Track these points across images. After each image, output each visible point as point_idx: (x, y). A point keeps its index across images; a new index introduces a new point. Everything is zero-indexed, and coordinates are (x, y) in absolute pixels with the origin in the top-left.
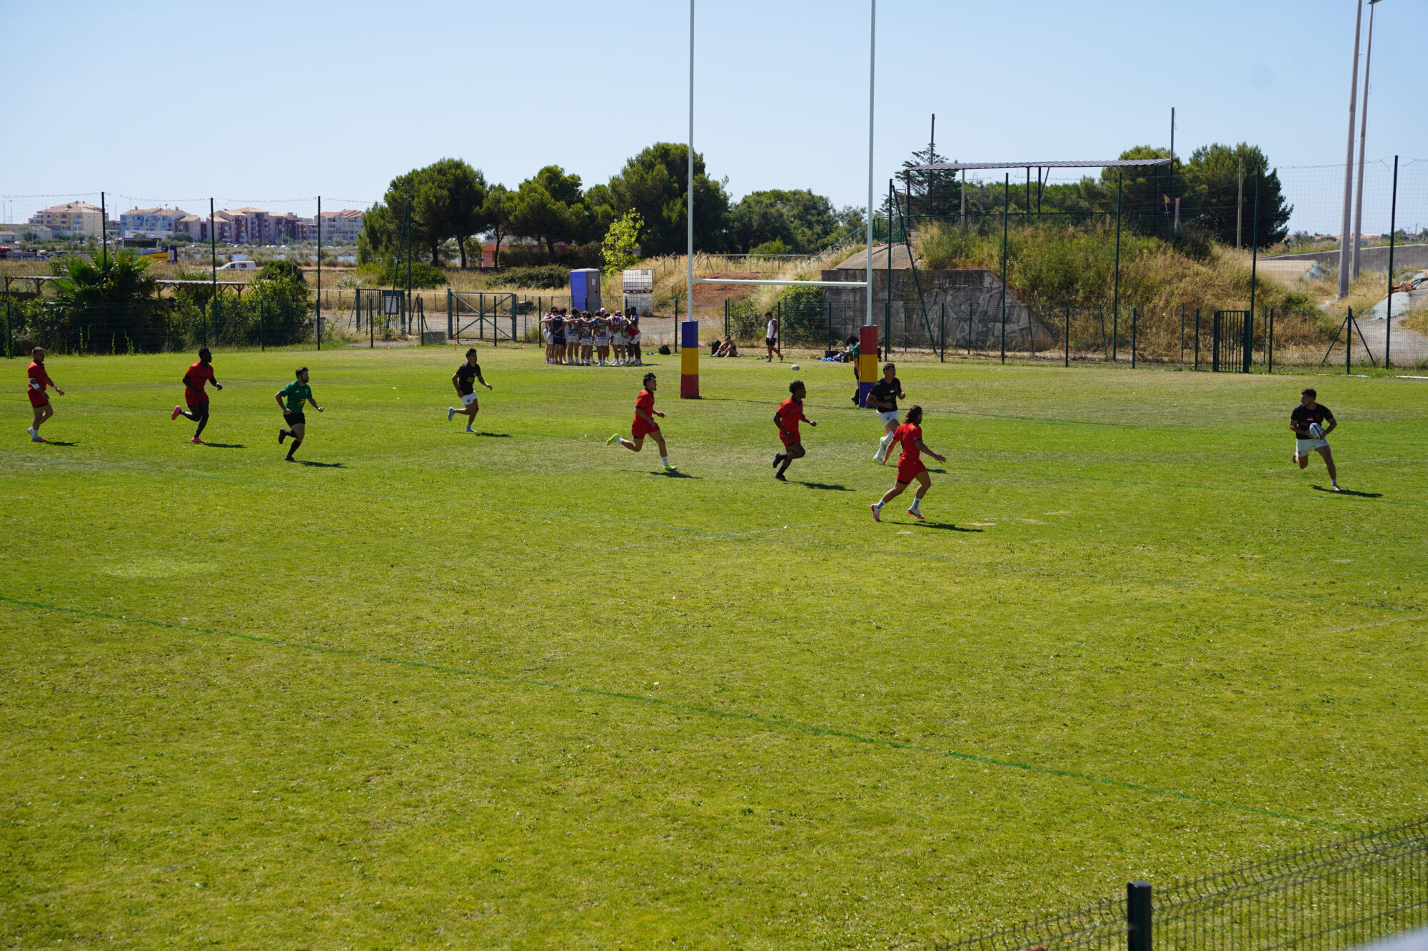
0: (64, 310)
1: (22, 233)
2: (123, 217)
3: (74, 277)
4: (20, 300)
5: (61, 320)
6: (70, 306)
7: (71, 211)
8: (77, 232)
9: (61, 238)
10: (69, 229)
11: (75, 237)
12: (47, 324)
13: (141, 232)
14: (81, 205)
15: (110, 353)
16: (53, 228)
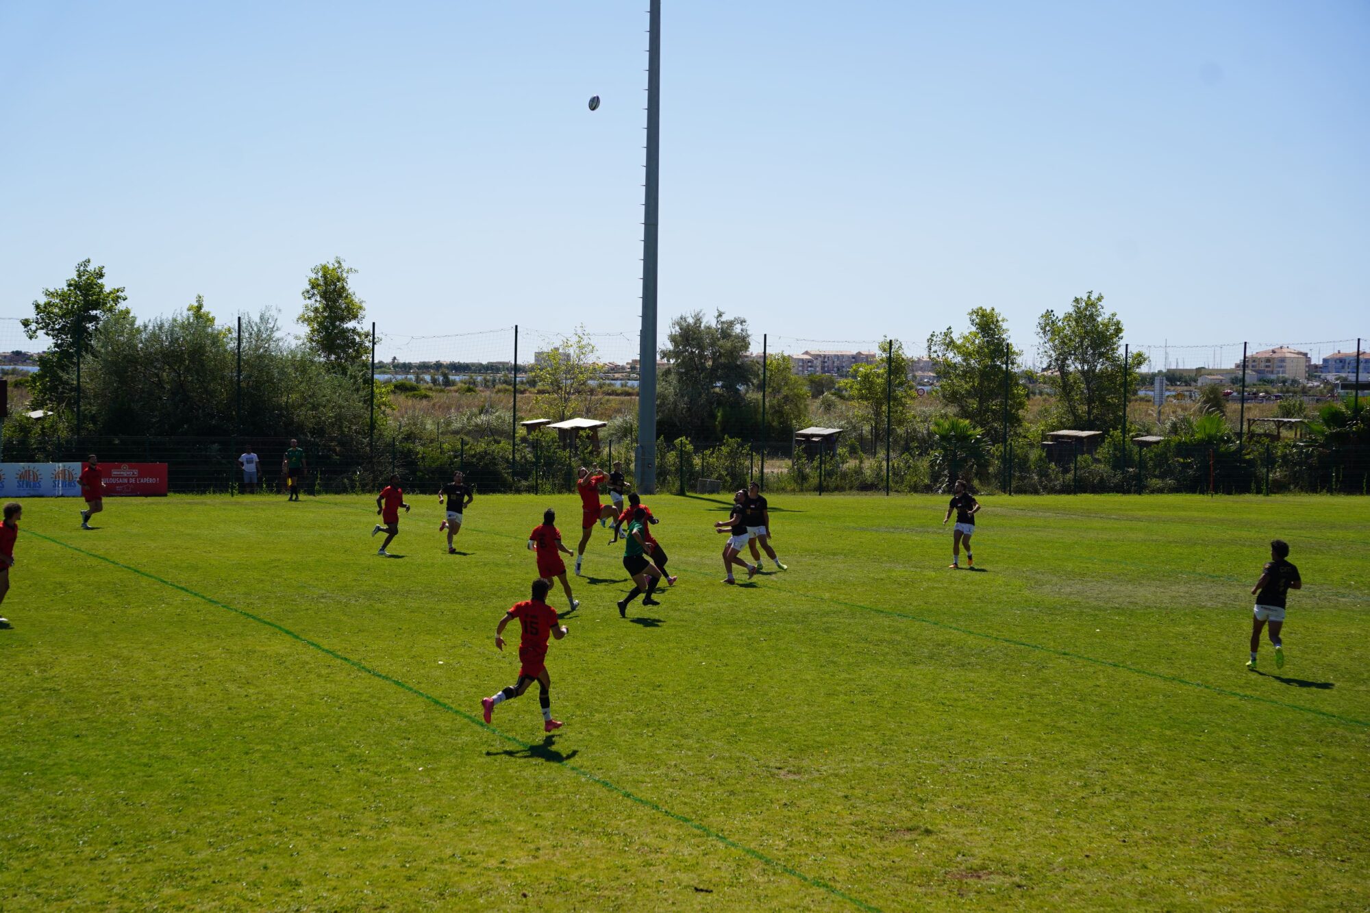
0: (1312, 451)
1: (1229, 377)
2: (1325, 360)
3: (1324, 419)
4: (1272, 441)
5: (1310, 461)
6: (1318, 447)
7: (1275, 356)
8: (1281, 375)
9: (1265, 381)
10: (1272, 372)
11: (1278, 380)
12: (1295, 464)
13: (1344, 375)
14: (1285, 350)
15: (1361, 493)
16: (1258, 372)
